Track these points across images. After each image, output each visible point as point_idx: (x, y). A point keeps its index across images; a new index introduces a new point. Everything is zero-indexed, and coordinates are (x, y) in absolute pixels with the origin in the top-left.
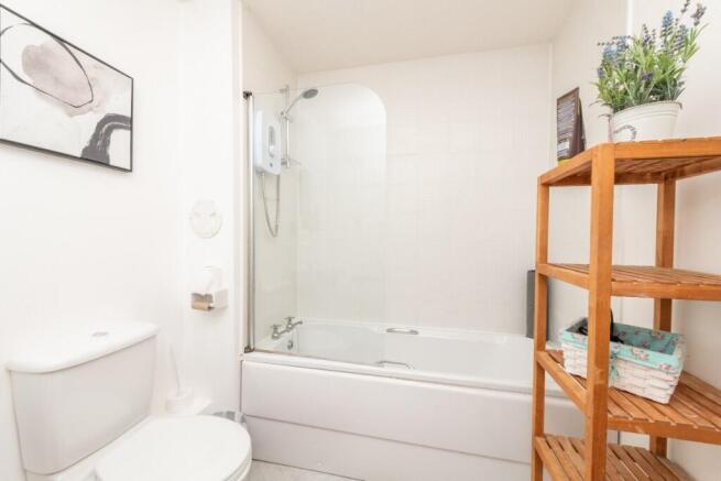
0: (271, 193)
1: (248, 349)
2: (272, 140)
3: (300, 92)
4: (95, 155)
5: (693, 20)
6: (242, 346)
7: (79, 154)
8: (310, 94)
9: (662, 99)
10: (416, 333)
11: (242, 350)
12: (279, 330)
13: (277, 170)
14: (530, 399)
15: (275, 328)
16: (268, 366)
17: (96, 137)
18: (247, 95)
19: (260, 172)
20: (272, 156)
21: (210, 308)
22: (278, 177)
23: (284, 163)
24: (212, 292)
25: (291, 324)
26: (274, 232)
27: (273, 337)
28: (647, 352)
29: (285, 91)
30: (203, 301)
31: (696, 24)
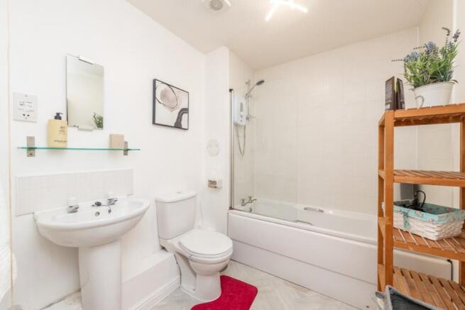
0: (241, 134)
1: (231, 208)
2: (242, 110)
3: (256, 83)
4: (178, 125)
5: (453, 40)
6: (228, 206)
7: (173, 125)
8: (260, 83)
9: (435, 82)
10: (322, 211)
11: (228, 208)
12: (245, 202)
13: (244, 122)
14: (376, 247)
15: (243, 200)
16: (240, 217)
17: (178, 119)
18: (231, 90)
19: (236, 125)
20: (242, 116)
21: (216, 187)
22: (245, 126)
23: (247, 119)
24: (217, 180)
25: (251, 200)
26: (242, 153)
27: (242, 205)
28: (422, 213)
29: (248, 83)
30: (212, 184)
31: (455, 41)
